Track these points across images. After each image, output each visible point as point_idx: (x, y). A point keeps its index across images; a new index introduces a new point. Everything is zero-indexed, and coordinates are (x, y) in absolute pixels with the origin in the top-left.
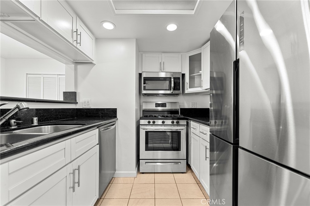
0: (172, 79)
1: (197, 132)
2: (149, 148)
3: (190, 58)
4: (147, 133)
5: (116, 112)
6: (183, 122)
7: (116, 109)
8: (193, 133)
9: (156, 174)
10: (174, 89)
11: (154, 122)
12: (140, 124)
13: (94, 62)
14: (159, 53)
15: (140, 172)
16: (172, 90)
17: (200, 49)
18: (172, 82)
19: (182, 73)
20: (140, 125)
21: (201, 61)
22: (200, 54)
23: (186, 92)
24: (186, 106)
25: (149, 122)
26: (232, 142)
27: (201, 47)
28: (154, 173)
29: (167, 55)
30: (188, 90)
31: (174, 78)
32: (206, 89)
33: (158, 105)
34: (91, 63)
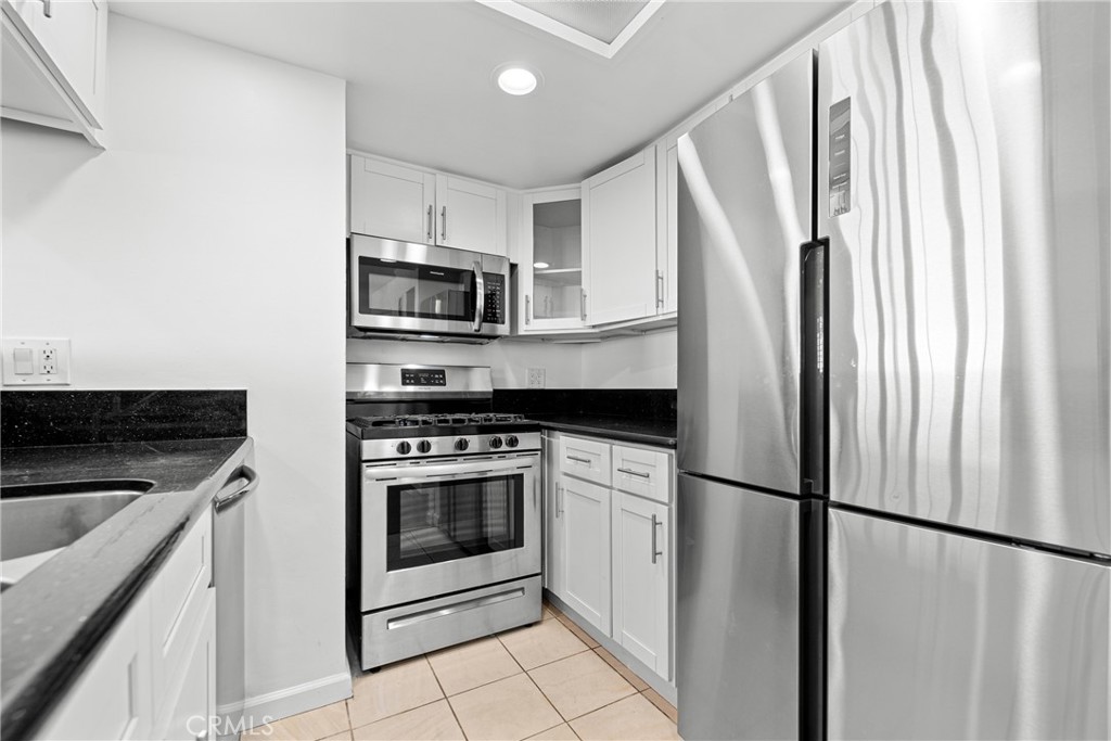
0: (480, 281)
1: (598, 471)
2: (402, 557)
3: (539, 209)
4: (394, 494)
5: (243, 407)
6: (528, 440)
7: (244, 393)
8: (566, 474)
9: (433, 660)
10: (485, 319)
11: (424, 447)
12: (364, 458)
13: (97, 135)
14: (425, 169)
15: (365, 667)
16: (477, 320)
17: (577, 185)
18: (478, 291)
19: (512, 261)
20: (364, 465)
21: (580, 224)
22: (576, 205)
23: (523, 330)
24: (513, 382)
25: (404, 448)
26: (798, 492)
27: (580, 182)
28: (425, 655)
29: (455, 181)
30: (529, 326)
31: (486, 275)
32: (594, 327)
33: (408, 377)
34: (80, 136)
